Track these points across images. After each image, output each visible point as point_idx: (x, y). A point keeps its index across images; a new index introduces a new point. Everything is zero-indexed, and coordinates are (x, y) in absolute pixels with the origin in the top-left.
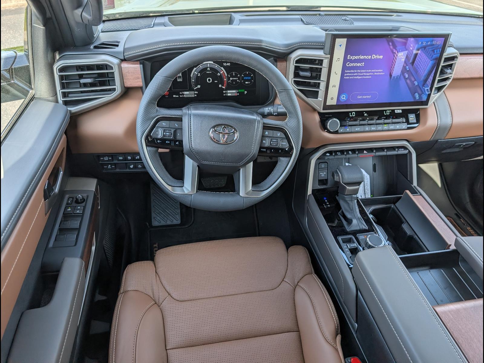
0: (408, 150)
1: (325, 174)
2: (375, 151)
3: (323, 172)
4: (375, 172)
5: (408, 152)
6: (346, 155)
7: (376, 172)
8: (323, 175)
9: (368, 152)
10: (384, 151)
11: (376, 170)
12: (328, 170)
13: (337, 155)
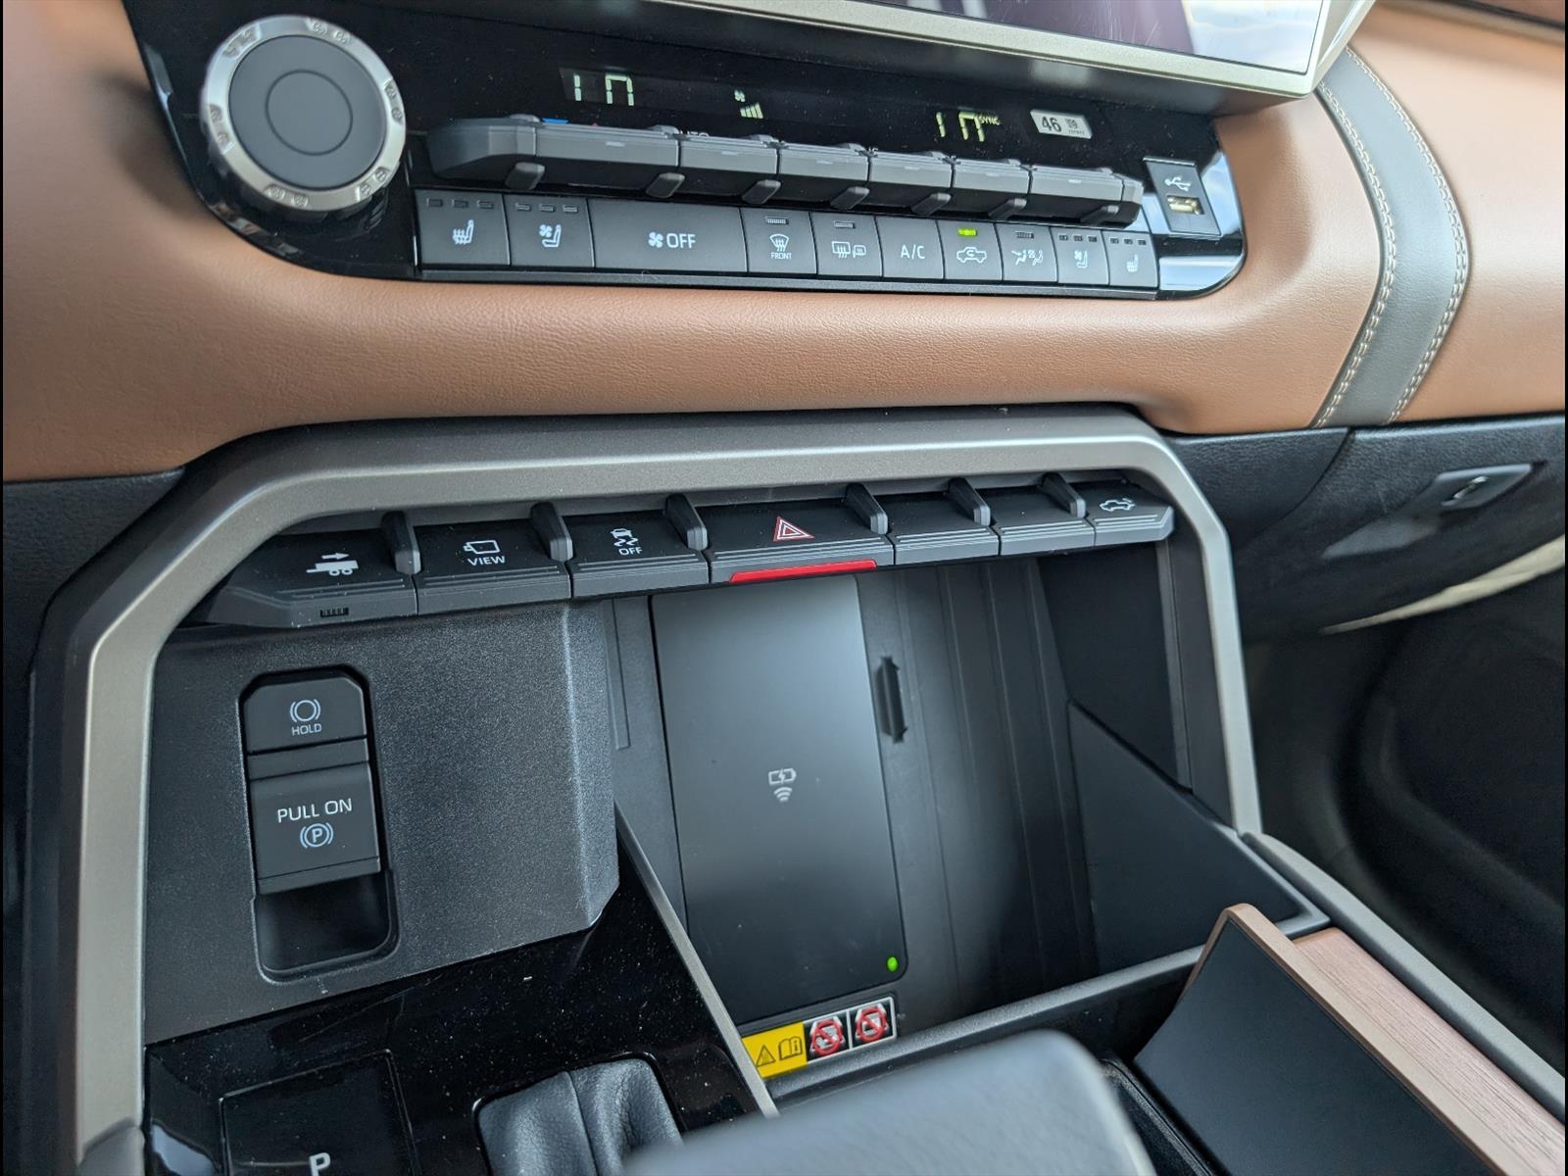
0: (1169, 512)
1: (336, 821)
2: (881, 521)
3: (317, 799)
4: (899, 734)
5: (1170, 529)
6: (568, 568)
7: (906, 736)
8: (316, 836)
9: (821, 532)
10: (971, 517)
11: (907, 723)
12: (373, 762)
13: (460, 565)
